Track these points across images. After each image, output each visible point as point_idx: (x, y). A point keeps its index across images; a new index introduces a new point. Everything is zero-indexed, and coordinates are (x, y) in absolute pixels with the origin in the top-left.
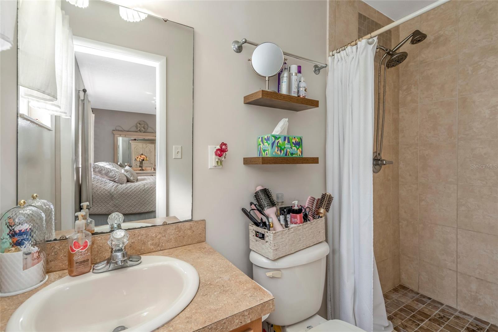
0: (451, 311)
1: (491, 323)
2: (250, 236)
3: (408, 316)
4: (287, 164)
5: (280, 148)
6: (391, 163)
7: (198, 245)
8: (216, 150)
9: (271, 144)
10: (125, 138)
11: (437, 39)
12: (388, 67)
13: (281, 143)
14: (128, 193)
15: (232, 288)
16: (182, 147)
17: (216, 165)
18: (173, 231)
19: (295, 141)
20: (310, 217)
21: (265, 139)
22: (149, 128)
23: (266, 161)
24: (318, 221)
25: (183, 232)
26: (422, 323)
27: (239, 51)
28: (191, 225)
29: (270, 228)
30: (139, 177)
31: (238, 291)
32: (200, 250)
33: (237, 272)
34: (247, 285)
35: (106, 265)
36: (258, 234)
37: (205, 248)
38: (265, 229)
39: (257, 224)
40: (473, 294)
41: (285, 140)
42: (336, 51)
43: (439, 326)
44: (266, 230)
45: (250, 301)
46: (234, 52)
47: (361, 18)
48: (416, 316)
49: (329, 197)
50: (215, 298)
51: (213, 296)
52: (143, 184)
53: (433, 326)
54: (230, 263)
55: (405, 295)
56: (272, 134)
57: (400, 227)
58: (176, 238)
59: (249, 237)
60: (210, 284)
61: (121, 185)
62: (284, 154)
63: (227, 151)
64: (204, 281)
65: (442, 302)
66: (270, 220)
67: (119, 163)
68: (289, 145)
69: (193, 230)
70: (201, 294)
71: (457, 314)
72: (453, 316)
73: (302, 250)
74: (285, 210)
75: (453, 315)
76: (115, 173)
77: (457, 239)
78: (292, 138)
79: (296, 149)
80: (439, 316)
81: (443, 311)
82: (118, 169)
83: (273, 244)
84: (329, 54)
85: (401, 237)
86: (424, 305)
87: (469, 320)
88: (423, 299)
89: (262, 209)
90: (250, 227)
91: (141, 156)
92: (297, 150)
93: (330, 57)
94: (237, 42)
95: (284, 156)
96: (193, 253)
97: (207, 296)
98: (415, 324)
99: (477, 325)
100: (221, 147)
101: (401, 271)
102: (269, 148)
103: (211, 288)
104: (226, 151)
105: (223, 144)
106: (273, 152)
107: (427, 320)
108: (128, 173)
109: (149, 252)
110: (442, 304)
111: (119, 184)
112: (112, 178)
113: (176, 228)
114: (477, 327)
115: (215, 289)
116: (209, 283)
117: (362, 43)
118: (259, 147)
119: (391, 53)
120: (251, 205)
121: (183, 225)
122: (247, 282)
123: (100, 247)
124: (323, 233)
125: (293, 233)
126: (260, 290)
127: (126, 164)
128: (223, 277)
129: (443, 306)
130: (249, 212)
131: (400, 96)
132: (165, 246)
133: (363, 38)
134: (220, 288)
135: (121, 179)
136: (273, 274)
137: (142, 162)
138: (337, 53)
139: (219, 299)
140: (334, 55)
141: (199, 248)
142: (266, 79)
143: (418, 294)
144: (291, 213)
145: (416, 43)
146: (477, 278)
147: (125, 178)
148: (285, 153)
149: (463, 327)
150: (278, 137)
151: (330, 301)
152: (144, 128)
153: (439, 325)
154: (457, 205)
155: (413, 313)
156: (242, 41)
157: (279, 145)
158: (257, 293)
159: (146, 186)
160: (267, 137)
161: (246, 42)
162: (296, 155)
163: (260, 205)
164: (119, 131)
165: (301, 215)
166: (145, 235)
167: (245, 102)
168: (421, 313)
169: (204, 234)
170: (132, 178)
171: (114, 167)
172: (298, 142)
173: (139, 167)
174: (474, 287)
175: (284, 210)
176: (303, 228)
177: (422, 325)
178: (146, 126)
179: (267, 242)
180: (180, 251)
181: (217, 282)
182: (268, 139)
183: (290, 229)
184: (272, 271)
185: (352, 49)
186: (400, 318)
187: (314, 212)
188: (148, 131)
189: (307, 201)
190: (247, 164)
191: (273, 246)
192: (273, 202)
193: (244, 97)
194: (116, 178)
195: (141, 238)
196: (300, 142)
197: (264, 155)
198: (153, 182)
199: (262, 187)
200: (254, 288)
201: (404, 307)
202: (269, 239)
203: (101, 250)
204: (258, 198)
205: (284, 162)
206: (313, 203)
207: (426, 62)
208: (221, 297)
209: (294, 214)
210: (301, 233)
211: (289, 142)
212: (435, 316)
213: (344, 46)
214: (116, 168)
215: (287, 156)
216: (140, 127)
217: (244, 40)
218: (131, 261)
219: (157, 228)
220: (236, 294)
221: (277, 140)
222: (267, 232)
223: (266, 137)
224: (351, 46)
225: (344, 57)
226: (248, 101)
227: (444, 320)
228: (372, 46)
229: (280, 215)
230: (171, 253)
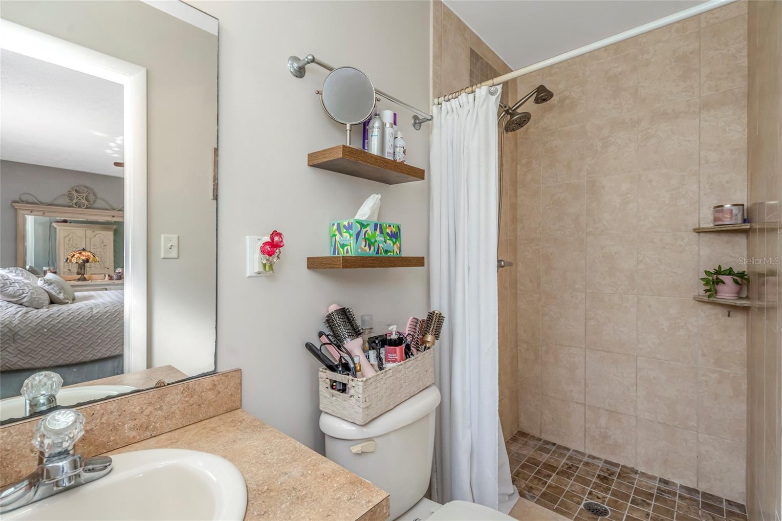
0: (580, 457)
1: (622, 464)
2: (321, 388)
3: (532, 473)
4: (381, 267)
5: (369, 241)
6: (510, 264)
7: (228, 416)
8: (263, 244)
9: (354, 236)
10: (43, 217)
11: (562, 101)
12: (507, 131)
13: (370, 234)
14: (54, 325)
15: (311, 490)
16: (179, 237)
17: (262, 269)
18: (179, 397)
19: (390, 230)
20: (413, 350)
21: (344, 226)
22: (98, 201)
23: (350, 263)
24: (425, 354)
25: (199, 396)
26: (549, 480)
27: (299, 76)
28: (214, 381)
29: (357, 373)
30: (77, 294)
31: (323, 494)
32: (233, 425)
33: (314, 457)
34: (338, 479)
35: (26, 490)
36: (334, 384)
37: (244, 420)
38: (348, 375)
39: (332, 368)
40: (602, 430)
41: (375, 229)
42: (444, 97)
43: (568, 480)
44: (350, 377)
45: (350, 509)
46: (292, 76)
47: (474, 56)
48: (541, 471)
49: (439, 317)
50: (284, 516)
51: (279, 512)
52: (90, 306)
53: (563, 481)
54: (296, 444)
55: (525, 444)
56: (355, 218)
57: (519, 352)
58: (185, 410)
59: (318, 391)
60: (268, 489)
61: (37, 310)
62: (374, 251)
63: (283, 245)
64: (256, 487)
65: (568, 446)
66: (356, 360)
67: (28, 267)
68: (382, 237)
69: (217, 390)
70: (256, 514)
71: (586, 459)
72: (583, 463)
73: (404, 402)
74: (377, 341)
75: (581, 461)
76: (20, 287)
77: (585, 362)
78: (386, 225)
79: (392, 245)
80: (567, 466)
81: (570, 458)
82: (29, 279)
83: (363, 398)
84: (434, 101)
85: (520, 366)
86: (548, 454)
87: (599, 465)
88: (548, 447)
89: (341, 342)
90: (321, 374)
91: (80, 253)
92: (394, 245)
93: (435, 106)
94: (295, 59)
95: (375, 255)
96: (220, 433)
97: (267, 514)
98: (541, 482)
99: (608, 470)
100: (272, 239)
101: (519, 412)
102: (352, 241)
103: (271, 497)
104: (282, 247)
105: (276, 233)
106: (358, 249)
107: (554, 474)
108: (52, 286)
109: (127, 444)
110: (568, 450)
111: (30, 309)
112: (14, 297)
113: (184, 390)
114: (608, 472)
115: (280, 498)
116: (266, 487)
117: (482, 90)
118: (334, 240)
119: (510, 111)
120: (320, 337)
121: (197, 382)
122: (336, 475)
123: (6, 453)
124: (431, 372)
125: (391, 378)
126: (362, 484)
127: (45, 268)
128: (290, 472)
129: (571, 451)
130: (319, 349)
131: (519, 173)
132: (161, 427)
133: (483, 84)
134: (289, 494)
135: (35, 298)
136: (361, 447)
137: (84, 265)
138: (444, 101)
139: (292, 517)
140: (441, 104)
141: (233, 421)
142: (346, 127)
143: (540, 440)
144: (386, 345)
145: (540, 103)
146: (607, 410)
147: (46, 298)
148: (376, 250)
149: (594, 476)
150: (365, 223)
151: (436, 471)
152: (87, 200)
153: (568, 478)
154: (585, 319)
155: (538, 468)
156: (307, 58)
157: (367, 236)
158: (358, 492)
159: (95, 311)
160: (349, 223)
161: (313, 61)
162: (392, 254)
163: (336, 335)
164: (27, 203)
165: (402, 347)
166: (118, 411)
167: (311, 163)
168: (547, 466)
169: (238, 396)
170: (61, 296)
171: (18, 275)
172: (394, 232)
173: (76, 273)
174: (603, 421)
175: (374, 342)
176: (405, 368)
177: (549, 482)
178: (91, 197)
179: (351, 397)
180: (194, 433)
181: (281, 484)
182: (349, 227)
183: (387, 371)
184: (360, 443)
185: (468, 99)
186: (523, 478)
187: (417, 341)
188: (96, 205)
189: (408, 325)
190: (314, 268)
191: (363, 402)
192: (357, 330)
193: (309, 155)
194: (25, 297)
195: (108, 418)
196: (397, 232)
197: (342, 253)
198: (110, 302)
199: (339, 305)
200: (351, 483)
201: (526, 461)
202: (356, 392)
203: (9, 457)
204: (332, 324)
205: (375, 263)
206: (416, 326)
207: (550, 130)
208: (295, 513)
209: (391, 348)
210: (402, 375)
211: (381, 232)
212: (563, 467)
213: (455, 93)
214: (22, 276)
215: (379, 255)
216: (77, 198)
217: (310, 57)
218: (90, 470)
219: (144, 396)
220: (322, 500)
221: (364, 228)
222: (353, 380)
223: (346, 223)
224: (465, 93)
225: (456, 108)
226: (315, 162)
227: (573, 471)
228: (494, 97)
229: (370, 349)
230: (175, 441)
